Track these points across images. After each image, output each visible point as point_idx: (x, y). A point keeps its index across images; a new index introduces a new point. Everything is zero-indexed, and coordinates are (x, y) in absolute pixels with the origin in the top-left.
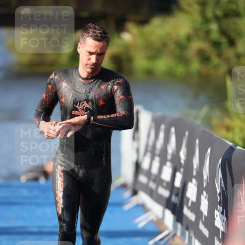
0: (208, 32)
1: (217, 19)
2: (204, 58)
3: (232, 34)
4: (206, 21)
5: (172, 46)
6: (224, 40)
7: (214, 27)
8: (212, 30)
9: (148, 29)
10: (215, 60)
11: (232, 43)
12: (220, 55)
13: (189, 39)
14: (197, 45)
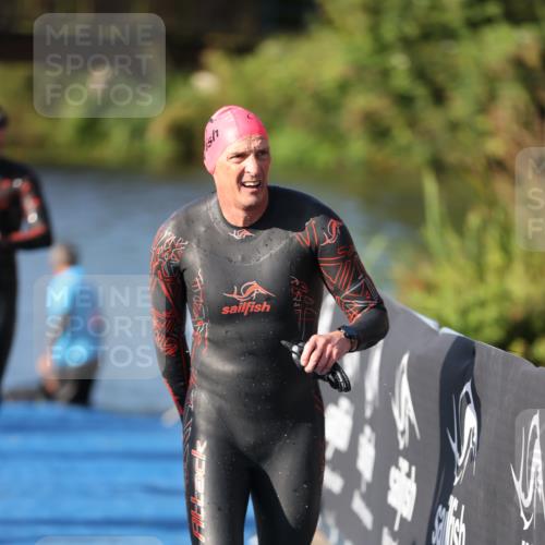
0: (386, 73)
1: (407, 44)
2: (378, 132)
3: (441, 78)
4: (382, 48)
5: (305, 105)
6: (420, 92)
7: (399, 62)
8: (394, 68)
9: (252, 65)
10: (403, 136)
11: (439, 97)
12: (412, 124)
13: (344, 87)
14: (362, 101)
